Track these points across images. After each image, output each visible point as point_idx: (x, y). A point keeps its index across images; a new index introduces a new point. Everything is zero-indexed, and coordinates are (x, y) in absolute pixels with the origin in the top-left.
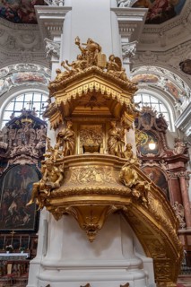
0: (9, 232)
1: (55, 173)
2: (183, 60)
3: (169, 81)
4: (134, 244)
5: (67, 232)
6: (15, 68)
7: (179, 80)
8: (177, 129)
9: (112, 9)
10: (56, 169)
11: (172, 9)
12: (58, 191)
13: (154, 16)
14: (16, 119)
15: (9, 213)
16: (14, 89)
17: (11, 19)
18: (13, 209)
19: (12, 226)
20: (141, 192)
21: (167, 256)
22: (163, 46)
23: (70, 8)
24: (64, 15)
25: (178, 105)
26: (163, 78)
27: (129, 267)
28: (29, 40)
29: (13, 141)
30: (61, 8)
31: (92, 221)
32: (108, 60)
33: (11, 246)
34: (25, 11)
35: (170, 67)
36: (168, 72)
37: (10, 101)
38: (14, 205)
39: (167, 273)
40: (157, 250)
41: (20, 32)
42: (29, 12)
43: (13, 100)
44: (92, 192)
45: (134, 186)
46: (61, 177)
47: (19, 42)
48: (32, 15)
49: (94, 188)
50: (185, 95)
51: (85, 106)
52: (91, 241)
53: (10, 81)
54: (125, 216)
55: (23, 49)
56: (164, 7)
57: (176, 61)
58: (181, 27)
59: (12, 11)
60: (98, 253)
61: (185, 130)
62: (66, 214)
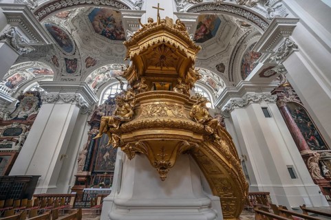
0: (102, 173)
1: (126, 108)
2: (218, 63)
3: (209, 78)
4: (202, 183)
5: (138, 170)
6: (111, 67)
7: (216, 76)
8: (215, 107)
9: (174, 13)
10: (127, 105)
11: (210, 33)
12: (127, 124)
13: (198, 38)
14: (111, 98)
15: (103, 160)
16: (111, 81)
17: (109, 37)
18: (107, 157)
19: (105, 169)
20: (214, 128)
21: (234, 195)
22: (204, 56)
23: (145, 12)
24: (141, 16)
25: (215, 92)
26: (205, 76)
27: (200, 207)
28: (121, 50)
29: (109, 112)
30: (139, 12)
31: (163, 158)
32: (174, 23)
33: (103, 183)
34: (118, 32)
35: (210, 68)
36: (208, 71)
37: (108, 88)
38: (107, 154)
39: (232, 211)
40: (225, 189)
41: (115, 45)
42: (121, 33)
43: (110, 87)
44: (164, 125)
45: (206, 122)
46: (131, 112)
47: (114, 51)
48: (122, 35)
49: (166, 120)
50: (221, 85)
51: (156, 65)
52: (163, 179)
53: (108, 75)
54: (194, 157)
55: (117, 55)
56: (205, 32)
57: (213, 65)
58: (216, 44)
59: (110, 32)
60: (168, 192)
61: (221, 107)
62: (138, 153)
